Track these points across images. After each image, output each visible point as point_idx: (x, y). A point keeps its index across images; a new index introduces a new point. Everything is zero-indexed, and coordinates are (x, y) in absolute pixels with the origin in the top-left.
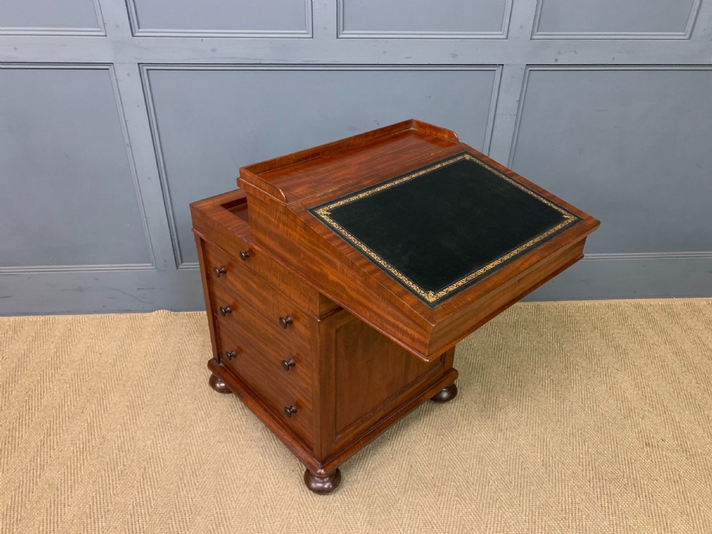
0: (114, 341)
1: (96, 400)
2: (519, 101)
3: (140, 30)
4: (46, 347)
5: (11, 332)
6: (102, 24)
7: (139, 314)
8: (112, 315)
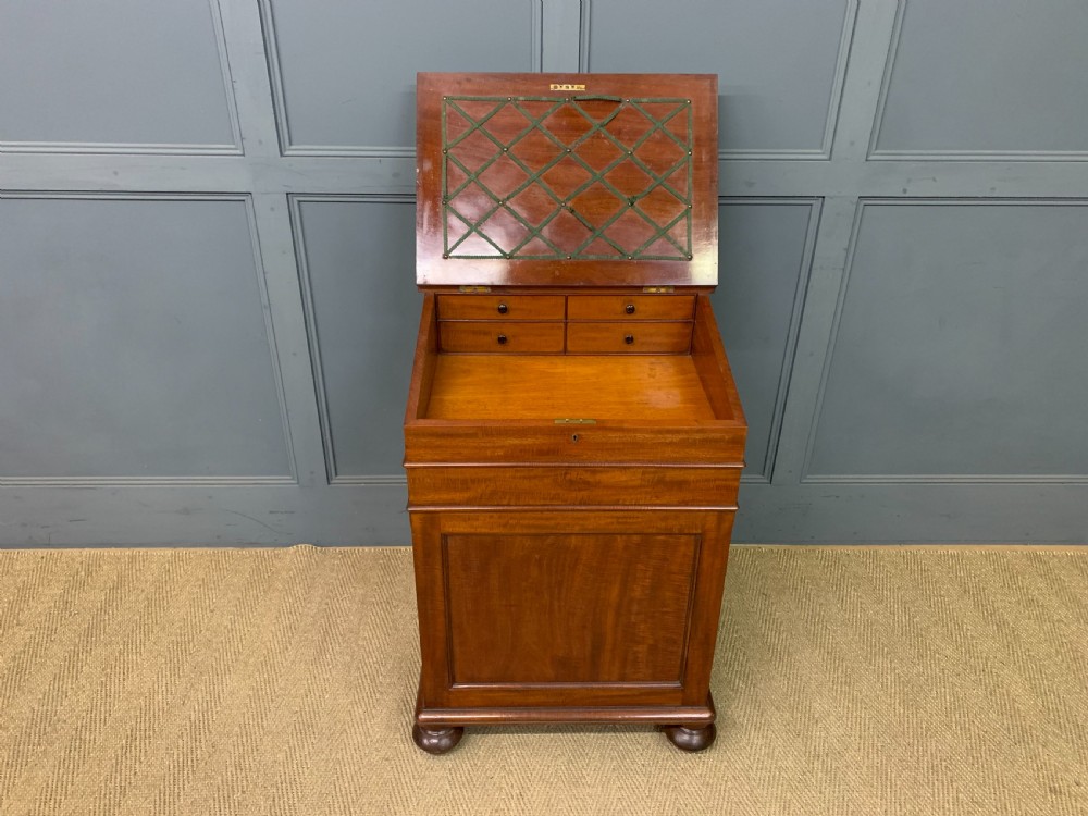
0: (233, 592)
1: (203, 685)
2: (847, 250)
3: (293, 147)
4: (133, 598)
5: (83, 573)
6: (239, 138)
7: (270, 550)
8: (230, 550)
